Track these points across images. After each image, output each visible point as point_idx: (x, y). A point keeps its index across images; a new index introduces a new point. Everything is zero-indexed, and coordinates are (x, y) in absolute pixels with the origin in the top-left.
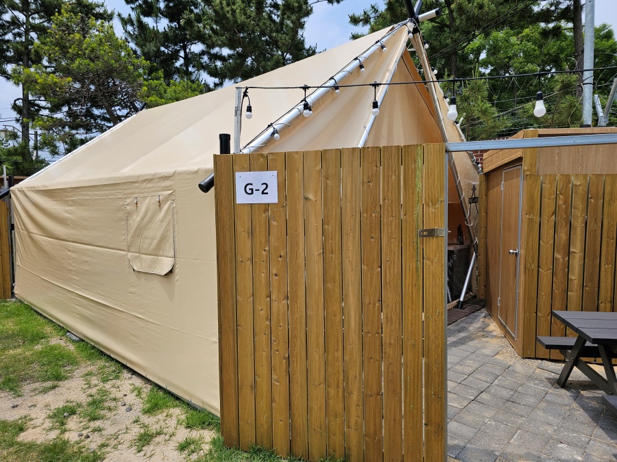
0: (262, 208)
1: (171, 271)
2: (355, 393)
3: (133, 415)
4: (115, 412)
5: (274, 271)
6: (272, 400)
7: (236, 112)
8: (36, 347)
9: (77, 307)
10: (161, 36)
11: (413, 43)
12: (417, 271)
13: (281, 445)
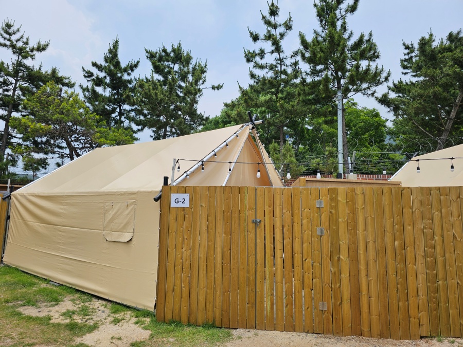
0: (182, 209)
1: (131, 240)
2: (219, 291)
3: (106, 314)
4: (97, 313)
5: (186, 237)
6: (181, 297)
7: (173, 169)
8: (34, 288)
9: (61, 265)
10: (107, 99)
12: (245, 237)
13: (184, 319)
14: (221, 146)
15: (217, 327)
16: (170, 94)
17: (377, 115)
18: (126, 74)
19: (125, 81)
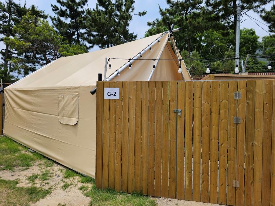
0: (114, 101)
1: (77, 124)
2: (145, 167)
3: (60, 178)
4: (53, 178)
5: (117, 124)
6: (115, 171)
7: (105, 66)
8: (17, 154)
9: (34, 138)
10: (68, 26)
11: (170, 39)
12: (167, 124)
13: (118, 187)
14: (146, 49)
15: (145, 195)
16: (109, 19)
17: (253, 33)
18: (80, 7)
19: (80, 12)
